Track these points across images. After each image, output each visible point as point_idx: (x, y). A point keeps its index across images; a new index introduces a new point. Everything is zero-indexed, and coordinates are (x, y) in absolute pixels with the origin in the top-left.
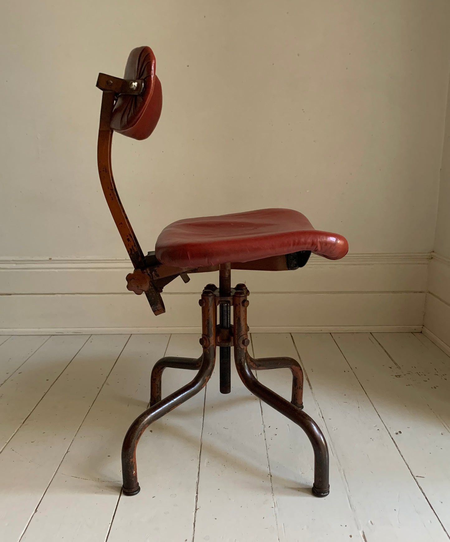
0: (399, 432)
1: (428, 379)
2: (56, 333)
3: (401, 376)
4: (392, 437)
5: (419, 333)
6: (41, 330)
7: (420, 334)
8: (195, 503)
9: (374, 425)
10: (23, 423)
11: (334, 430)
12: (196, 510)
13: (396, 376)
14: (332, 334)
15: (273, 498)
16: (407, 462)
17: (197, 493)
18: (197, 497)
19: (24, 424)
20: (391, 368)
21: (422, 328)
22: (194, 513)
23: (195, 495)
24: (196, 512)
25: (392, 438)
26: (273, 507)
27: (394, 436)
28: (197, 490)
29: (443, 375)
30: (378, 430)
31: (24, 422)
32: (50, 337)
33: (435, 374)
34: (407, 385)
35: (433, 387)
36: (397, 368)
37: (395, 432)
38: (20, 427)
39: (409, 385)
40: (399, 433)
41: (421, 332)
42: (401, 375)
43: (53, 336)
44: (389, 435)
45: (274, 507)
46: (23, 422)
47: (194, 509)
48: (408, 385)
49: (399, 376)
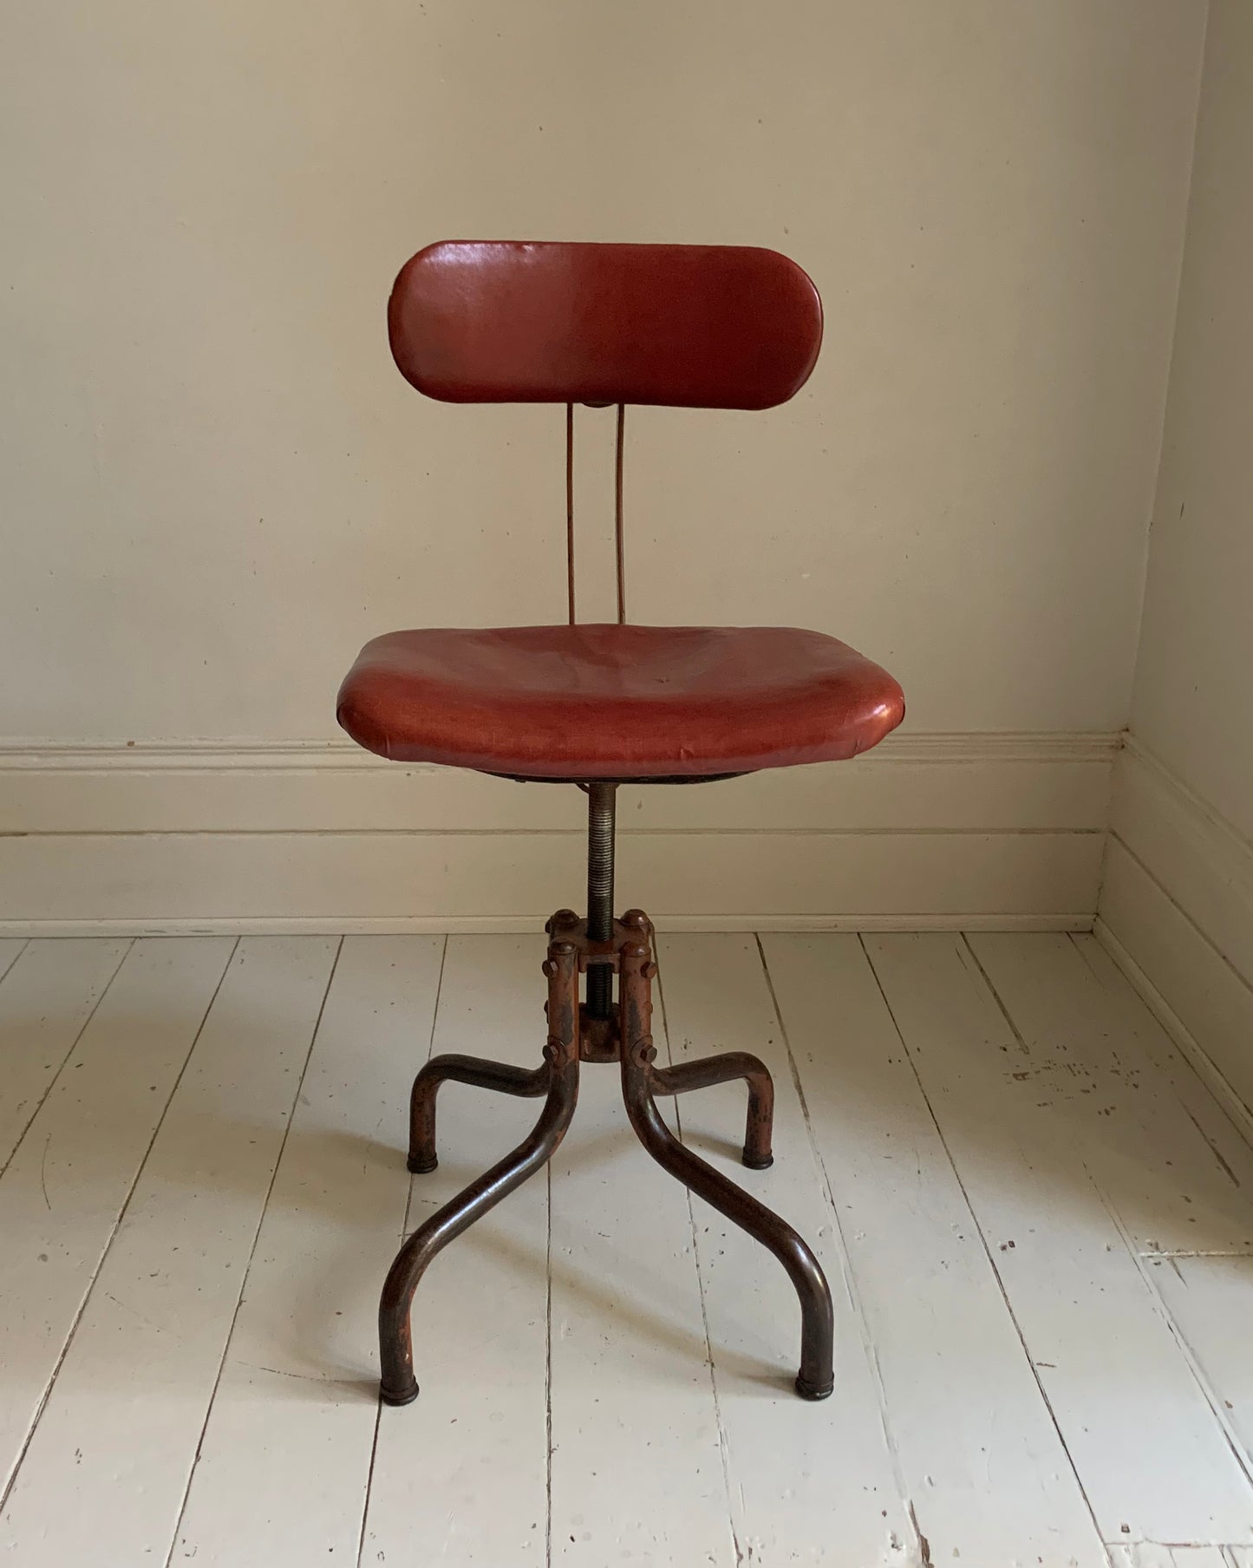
0: (1009, 1242)
1: (1094, 1086)
2: (146, 931)
3: (1026, 1077)
4: (992, 1256)
5: (1087, 936)
8: (546, 1435)
9: (952, 1225)
10: (120, 1220)
11: (859, 1239)
12: (550, 1452)
13: (1015, 1076)
14: (862, 935)
15: (717, 1421)
16: (1019, 1326)
17: (549, 1411)
18: (549, 1419)
19: (123, 1223)
20: (1005, 1050)
21: (1095, 920)
22: (546, 1459)
24: (549, 1456)
25: (992, 1261)
26: (717, 1445)
27: (996, 1254)
28: (549, 1403)
29: (1132, 1073)
30: (961, 1237)
31: (122, 1216)
32: (132, 944)
33: (1112, 1069)
34: (1039, 1105)
35: (1102, 1110)
36: (1020, 1049)
37: (999, 1244)
38: (115, 1232)
39: (1044, 1104)
40: (1008, 1247)
41: (1091, 932)
42: (1026, 1074)
43: (137, 940)
44: (985, 1252)
45: (719, 1443)
46: (118, 1218)
47: (546, 1449)
48: (1041, 1103)
49: (1023, 1075)
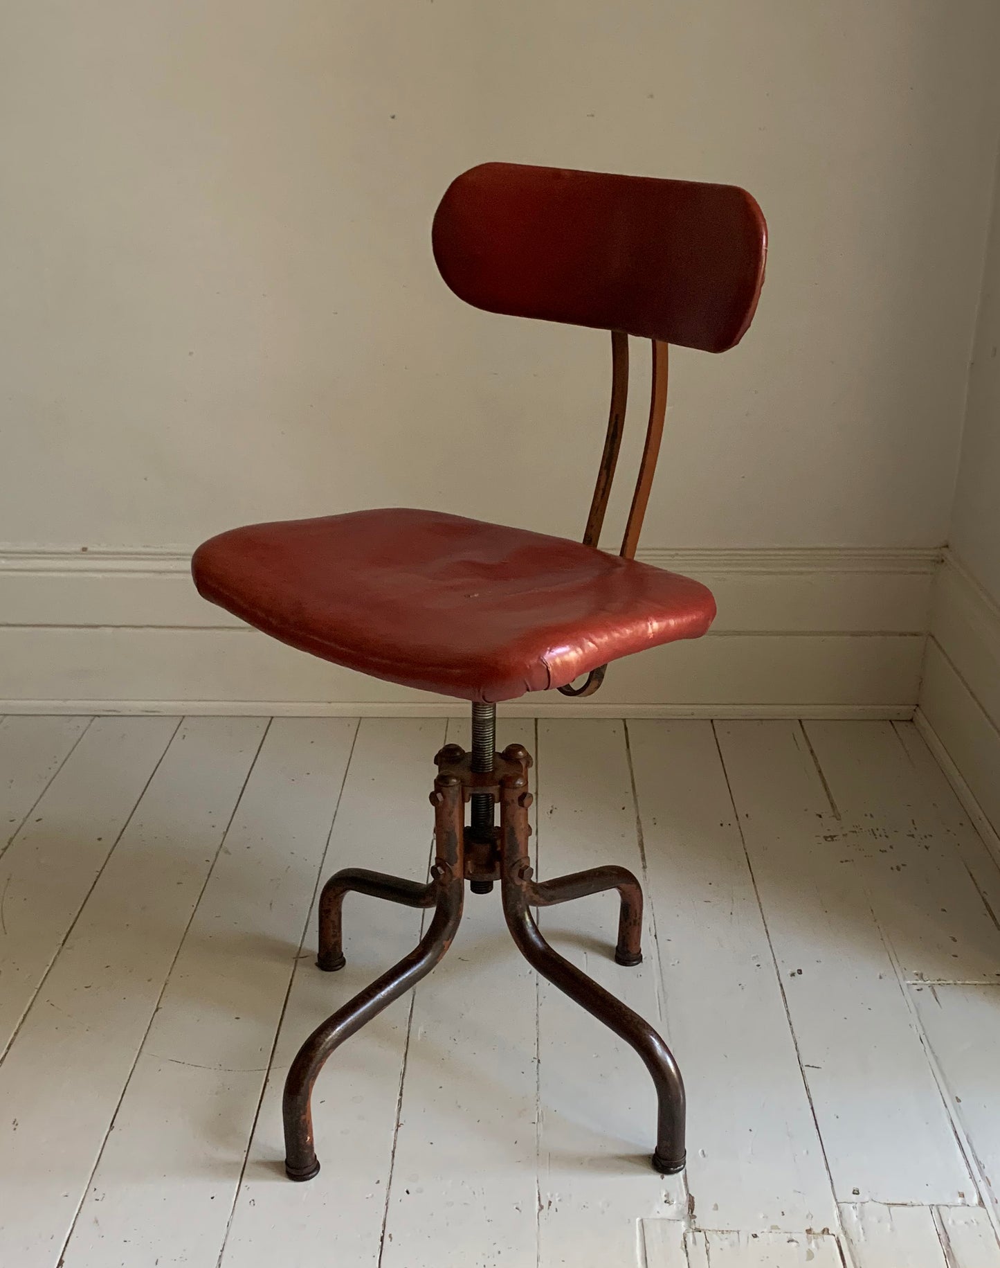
0: (798, 970)
1: (891, 847)
2: (104, 711)
3: (835, 839)
4: (782, 982)
6: (69, 703)
7: (908, 724)
8: (396, 1113)
9: (752, 956)
10: (63, 944)
11: (673, 965)
12: (398, 1126)
13: (826, 838)
14: (714, 721)
15: (536, 1104)
16: (796, 1036)
17: (401, 1095)
18: (400, 1101)
19: (66, 945)
20: (820, 816)
21: (914, 711)
22: (394, 1132)
23: (398, 1098)
24: (397, 1130)
25: (781, 985)
26: (534, 1123)
27: (786, 979)
28: (402, 1088)
29: (925, 836)
30: (758, 966)
31: (64, 941)
32: (92, 721)
33: (910, 833)
34: (842, 862)
35: (895, 867)
36: (833, 816)
37: (789, 972)
38: (58, 953)
39: (846, 861)
40: (797, 974)
41: (911, 720)
42: (835, 836)
43: (97, 718)
44: (777, 977)
45: (536, 1121)
46: (61, 942)
47: (395, 1125)
48: (843, 860)
49: (832, 838)
